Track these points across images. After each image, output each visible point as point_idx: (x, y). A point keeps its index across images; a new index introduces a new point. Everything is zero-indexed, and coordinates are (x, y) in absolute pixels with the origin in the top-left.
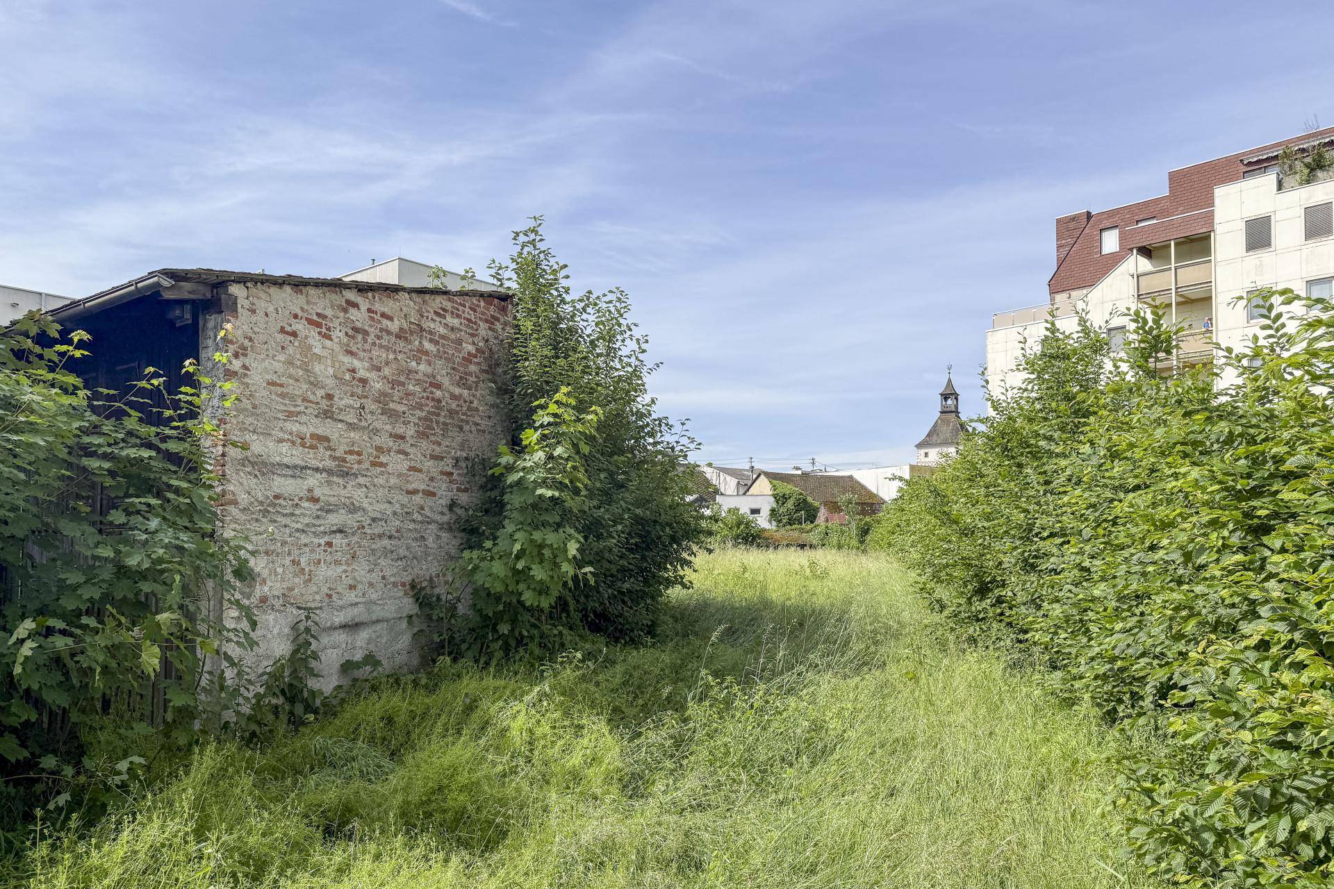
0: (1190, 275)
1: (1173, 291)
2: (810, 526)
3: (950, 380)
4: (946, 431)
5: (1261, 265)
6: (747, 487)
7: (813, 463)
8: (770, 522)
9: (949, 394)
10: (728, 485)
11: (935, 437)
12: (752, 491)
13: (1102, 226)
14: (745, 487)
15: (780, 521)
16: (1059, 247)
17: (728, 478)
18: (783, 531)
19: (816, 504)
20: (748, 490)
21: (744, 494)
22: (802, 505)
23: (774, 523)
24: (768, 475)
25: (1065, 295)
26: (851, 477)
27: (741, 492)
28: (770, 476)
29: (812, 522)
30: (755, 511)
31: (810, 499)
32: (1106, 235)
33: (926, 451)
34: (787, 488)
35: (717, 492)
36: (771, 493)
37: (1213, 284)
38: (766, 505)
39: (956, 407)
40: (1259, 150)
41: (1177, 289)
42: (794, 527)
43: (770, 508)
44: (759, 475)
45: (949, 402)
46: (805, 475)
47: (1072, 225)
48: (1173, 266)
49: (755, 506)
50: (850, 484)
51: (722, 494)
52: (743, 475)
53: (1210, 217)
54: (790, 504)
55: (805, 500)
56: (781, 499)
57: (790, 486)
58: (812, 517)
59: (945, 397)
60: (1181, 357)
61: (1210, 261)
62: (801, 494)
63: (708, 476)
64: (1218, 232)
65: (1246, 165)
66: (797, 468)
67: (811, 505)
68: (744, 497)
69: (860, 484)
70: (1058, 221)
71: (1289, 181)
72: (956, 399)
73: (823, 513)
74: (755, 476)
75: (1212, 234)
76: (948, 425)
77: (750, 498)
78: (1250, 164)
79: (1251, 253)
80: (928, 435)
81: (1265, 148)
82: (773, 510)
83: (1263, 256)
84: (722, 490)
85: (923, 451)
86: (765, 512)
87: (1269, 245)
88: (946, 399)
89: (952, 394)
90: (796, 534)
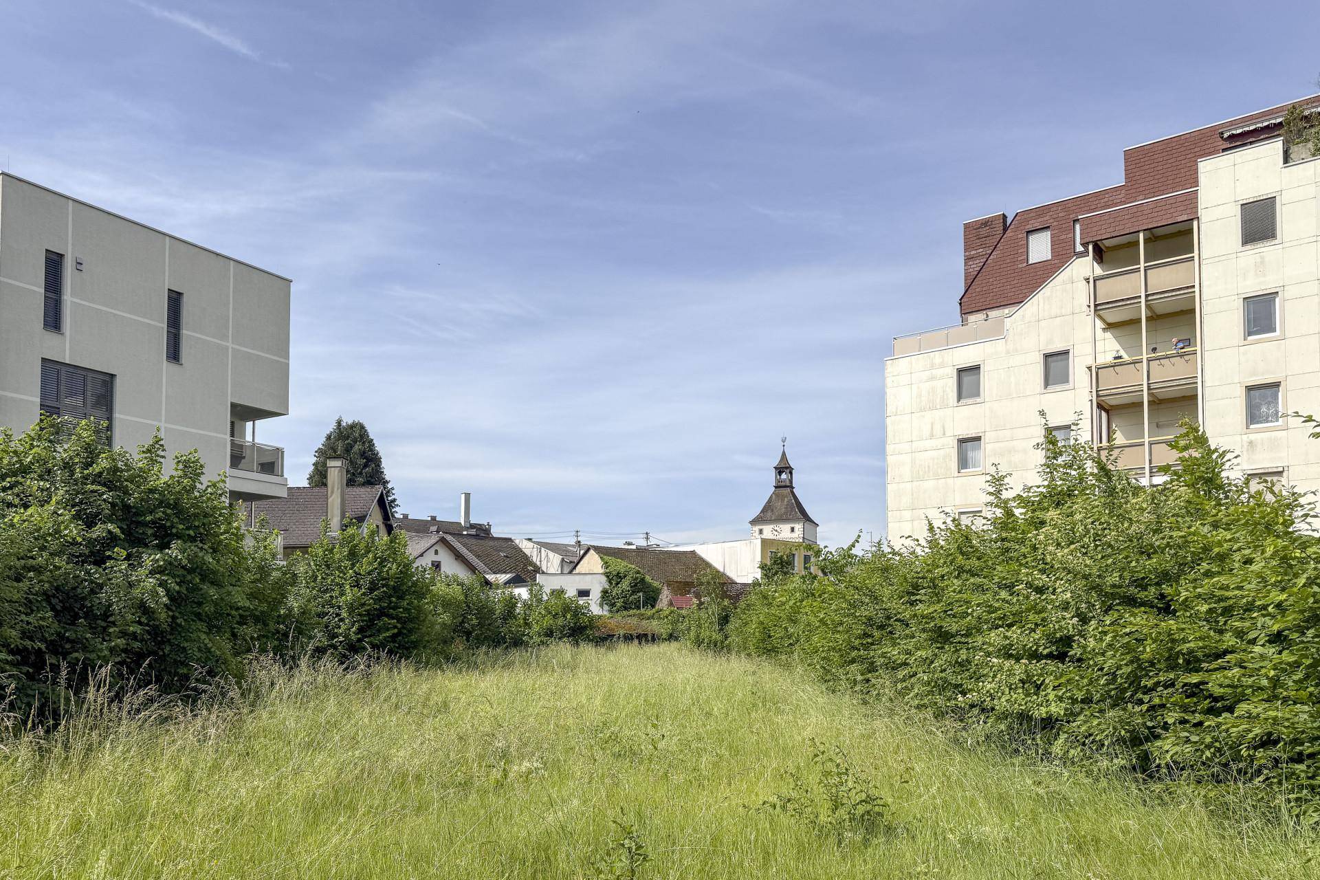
0: (1166, 277)
1: (1143, 300)
2: (650, 612)
3: (784, 454)
4: (780, 507)
5: (1262, 262)
6: (573, 565)
7: (647, 538)
8: (601, 605)
9: (783, 468)
10: (552, 562)
11: (769, 514)
12: (579, 569)
13: (1030, 227)
14: (571, 564)
15: (613, 605)
16: (968, 259)
17: (551, 554)
18: (618, 617)
19: (656, 584)
20: (575, 568)
21: (570, 572)
22: (640, 585)
23: (606, 607)
24: (598, 550)
25: (981, 316)
26: (693, 552)
27: (566, 570)
28: (600, 550)
29: (653, 606)
30: (584, 593)
31: (648, 578)
32: (1033, 239)
33: (761, 527)
34: (620, 565)
35: (537, 570)
36: (602, 571)
37: (1197, 289)
38: (597, 586)
39: (791, 481)
40: (1244, 120)
41: (1147, 296)
42: (632, 612)
43: (601, 589)
44: (588, 550)
45: (784, 476)
46: (640, 551)
47: (984, 231)
48: (1142, 265)
49: (584, 587)
50: (693, 561)
51: (543, 573)
52: (568, 551)
53: (1192, 200)
54: (625, 585)
55: (643, 580)
56: (614, 578)
57: (624, 563)
58: (652, 599)
59: (780, 470)
60: (1153, 386)
61: (1192, 259)
62: (638, 572)
63: (527, 552)
64: (1203, 219)
65: (1226, 140)
66: (630, 544)
67: (650, 585)
68: (570, 577)
69: (703, 560)
70: (967, 226)
71: (1297, 151)
72: (791, 473)
73: (665, 596)
74: (582, 552)
75: (1195, 223)
76: (783, 501)
77: (577, 577)
78: (1232, 137)
79: (1248, 247)
80: (763, 511)
81: (1251, 118)
82: (605, 592)
83: (1264, 250)
84: (544, 569)
85: (757, 528)
86: (596, 595)
87: (1273, 236)
88: (780, 473)
89: (787, 468)
90: (635, 621)
